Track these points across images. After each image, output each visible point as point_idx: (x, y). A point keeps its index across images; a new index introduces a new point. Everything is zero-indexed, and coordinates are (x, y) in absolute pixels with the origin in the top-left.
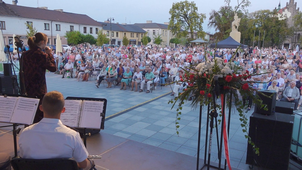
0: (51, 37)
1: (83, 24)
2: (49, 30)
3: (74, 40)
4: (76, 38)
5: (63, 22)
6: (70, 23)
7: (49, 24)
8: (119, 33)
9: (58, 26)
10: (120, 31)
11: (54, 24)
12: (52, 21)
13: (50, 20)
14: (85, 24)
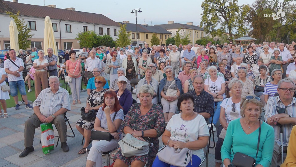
0: (60, 41)
1: (98, 24)
2: (57, 31)
3: (88, 42)
4: (90, 39)
5: (74, 21)
6: (82, 22)
7: (57, 24)
8: (140, 34)
9: (68, 26)
10: (142, 32)
11: (63, 24)
12: (60, 20)
13: (58, 19)
14: (101, 24)
